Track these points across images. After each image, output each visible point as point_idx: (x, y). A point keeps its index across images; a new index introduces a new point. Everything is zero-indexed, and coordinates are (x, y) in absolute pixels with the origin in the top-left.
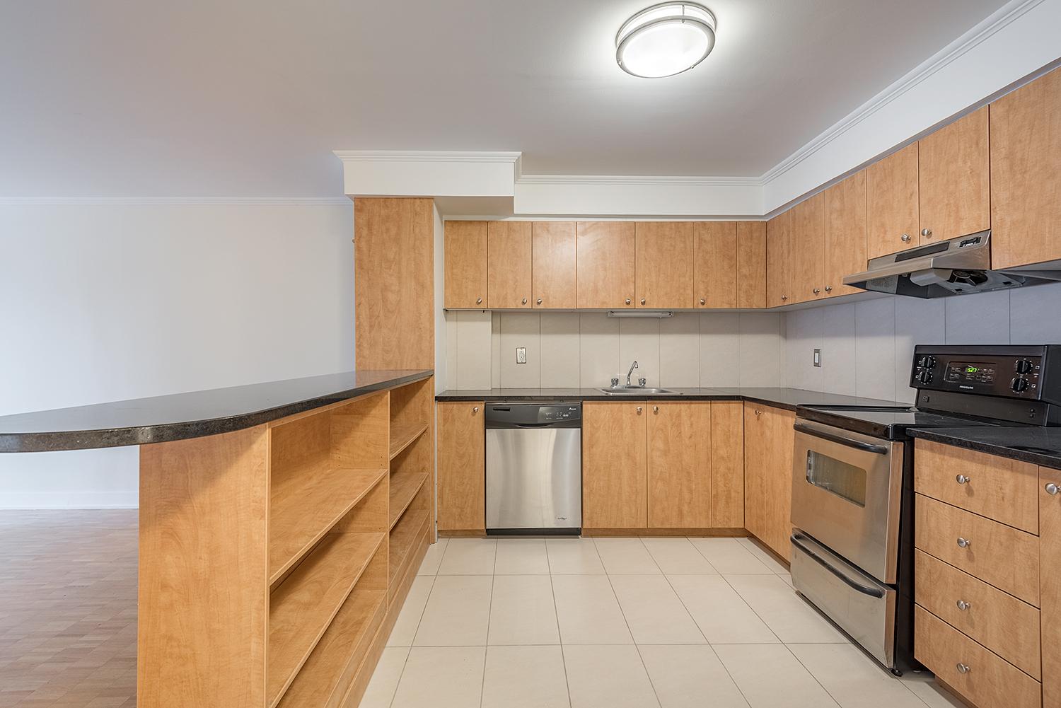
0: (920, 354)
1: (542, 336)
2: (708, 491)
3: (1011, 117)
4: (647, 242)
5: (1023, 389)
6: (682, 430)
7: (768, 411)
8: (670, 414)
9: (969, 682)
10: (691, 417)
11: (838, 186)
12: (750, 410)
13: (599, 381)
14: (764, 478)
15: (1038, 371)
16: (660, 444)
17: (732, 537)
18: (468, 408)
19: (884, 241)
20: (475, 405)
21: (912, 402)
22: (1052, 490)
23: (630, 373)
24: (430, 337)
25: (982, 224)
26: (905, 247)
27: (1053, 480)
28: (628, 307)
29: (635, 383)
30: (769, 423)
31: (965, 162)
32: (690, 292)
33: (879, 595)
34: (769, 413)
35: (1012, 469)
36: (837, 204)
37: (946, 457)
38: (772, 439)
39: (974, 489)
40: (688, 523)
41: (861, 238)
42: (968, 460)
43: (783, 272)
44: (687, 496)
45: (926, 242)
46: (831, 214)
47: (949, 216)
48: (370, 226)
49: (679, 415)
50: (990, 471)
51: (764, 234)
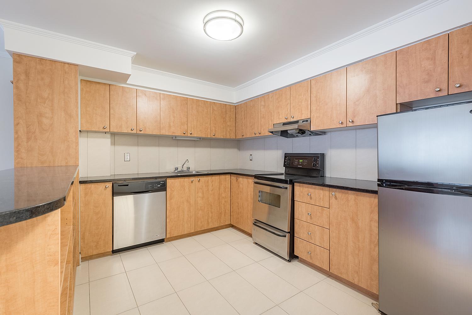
0: (287, 156)
1: (139, 147)
2: (218, 212)
3: (317, 85)
4: (192, 107)
5: (315, 166)
6: (209, 188)
7: (241, 177)
8: (204, 182)
9: (311, 257)
10: (212, 182)
11: (263, 97)
12: (234, 178)
13: (168, 168)
14: (239, 203)
15: (318, 161)
16: (200, 195)
17: (226, 228)
18: (102, 185)
19: (279, 118)
20: (106, 184)
21: (284, 172)
22: (333, 194)
23: (184, 165)
24: (76, 147)
25: (308, 116)
26: (286, 121)
27: (333, 192)
28: (184, 135)
29: (185, 169)
30: (242, 182)
31: (304, 96)
32: (209, 130)
33: (285, 236)
34: (241, 178)
35: (322, 190)
36: (263, 103)
37: (304, 188)
38: (243, 188)
39: (312, 197)
40: (211, 226)
41: (271, 116)
42: (310, 188)
43: (242, 126)
44: (210, 215)
45: (292, 120)
46: (261, 106)
47: (299, 112)
48: (27, 74)
49: (208, 182)
50: (317, 191)
51: (235, 110)
